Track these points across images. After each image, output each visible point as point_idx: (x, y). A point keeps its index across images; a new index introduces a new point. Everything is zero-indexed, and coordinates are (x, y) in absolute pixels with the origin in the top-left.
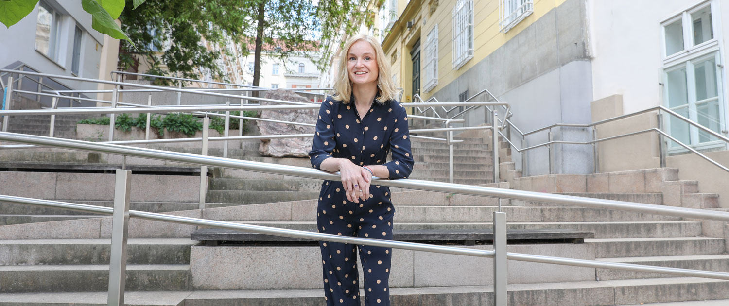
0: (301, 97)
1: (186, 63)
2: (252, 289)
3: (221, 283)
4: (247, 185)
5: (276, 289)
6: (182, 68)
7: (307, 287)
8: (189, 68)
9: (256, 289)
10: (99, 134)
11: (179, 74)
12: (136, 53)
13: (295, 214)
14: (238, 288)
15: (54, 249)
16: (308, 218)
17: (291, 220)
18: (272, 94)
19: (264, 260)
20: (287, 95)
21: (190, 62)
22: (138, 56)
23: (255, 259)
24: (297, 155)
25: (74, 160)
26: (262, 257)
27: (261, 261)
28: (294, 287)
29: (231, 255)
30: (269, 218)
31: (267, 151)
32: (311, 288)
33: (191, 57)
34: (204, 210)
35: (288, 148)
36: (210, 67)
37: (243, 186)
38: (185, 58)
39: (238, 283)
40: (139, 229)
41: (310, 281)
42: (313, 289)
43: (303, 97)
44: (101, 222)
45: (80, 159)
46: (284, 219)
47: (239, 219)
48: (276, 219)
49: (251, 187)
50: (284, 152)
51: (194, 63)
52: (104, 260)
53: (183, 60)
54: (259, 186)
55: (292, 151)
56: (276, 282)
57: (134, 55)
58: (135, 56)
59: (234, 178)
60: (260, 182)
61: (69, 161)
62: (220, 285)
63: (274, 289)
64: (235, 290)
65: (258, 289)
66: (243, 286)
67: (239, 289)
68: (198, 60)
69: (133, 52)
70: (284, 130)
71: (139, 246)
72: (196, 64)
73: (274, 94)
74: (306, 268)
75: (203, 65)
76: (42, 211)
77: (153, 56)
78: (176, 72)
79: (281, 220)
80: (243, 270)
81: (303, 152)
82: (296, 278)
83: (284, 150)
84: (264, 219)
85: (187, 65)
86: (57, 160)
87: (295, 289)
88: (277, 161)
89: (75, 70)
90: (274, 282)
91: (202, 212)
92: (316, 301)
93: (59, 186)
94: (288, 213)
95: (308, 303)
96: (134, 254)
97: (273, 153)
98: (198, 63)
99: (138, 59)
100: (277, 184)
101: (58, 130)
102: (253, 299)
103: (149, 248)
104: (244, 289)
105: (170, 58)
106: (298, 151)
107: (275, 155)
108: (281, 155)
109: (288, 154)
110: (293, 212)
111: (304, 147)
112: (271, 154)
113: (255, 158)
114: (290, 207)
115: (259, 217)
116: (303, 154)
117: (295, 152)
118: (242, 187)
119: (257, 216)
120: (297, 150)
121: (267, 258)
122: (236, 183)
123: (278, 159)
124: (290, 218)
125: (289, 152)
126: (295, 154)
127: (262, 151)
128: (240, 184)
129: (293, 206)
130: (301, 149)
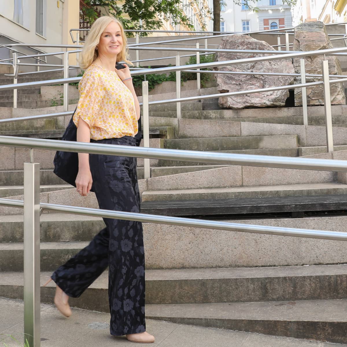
0: (258, 41)
1: (147, 10)
2: (197, 268)
3: (163, 262)
4: (202, 145)
5: (222, 267)
6: (143, 16)
7: (255, 265)
8: (151, 15)
9: (201, 268)
10: (61, 96)
11: (141, 22)
12: (98, 5)
13: (246, 179)
14: (182, 266)
15: (4, 227)
16: (261, 183)
17: (242, 186)
18: (227, 41)
19: (208, 236)
20: (243, 40)
21: (151, 9)
22: (99, 8)
23: (198, 235)
24: (259, 105)
25: (32, 127)
26: (205, 233)
27: (204, 237)
28: (242, 264)
29: (173, 231)
30: (218, 185)
31: (226, 102)
32: (260, 265)
33: (152, 3)
34: (149, 179)
35: (248, 98)
36: (172, 11)
37: (198, 145)
38: (146, 6)
39: (181, 261)
40: (86, 202)
41: (258, 258)
42: (262, 266)
43: (260, 41)
44: (48, 197)
45: (38, 125)
46: (235, 185)
47: (186, 187)
48: (225, 185)
49: (206, 146)
50: (244, 103)
51: (155, 9)
52: (50, 237)
53: (144, 8)
54: (214, 145)
55: (253, 101)
56: (222, 260)
57: (95, 7)
58: (97, 9)
59: (190, 137)
60: (216, 140)
61: (28, 129)
62: (163, 264)
63: (219, 267)
64: (178, 269)
65: (203, 268)
66: (186, 264)
67: (183, 268)
68: (159, 6)
69: (95, 4)
70: (243, 79)
71: (83, 223)
72: (158, 10)
73: (230, 41)
74: (253, 243)
75: (165, 11)
76: (3, 181)
77: (115, 6)
78: (138, 21)
79: (232, 187)
80: (186, 247)
81: (265, 101)
82: (243, 254)
83: (244, 100)
84: (213, 186)
85: (149, 12)
86: (17, 129)
87: (243, 266)
88: (237, 112)
89: (39, 30)
90: (219, 260)
91: (147, 181)
92: (263, 281)
93: (17, 156)
94: (238, 178)
95: (254, 285)
96: (78, 230)
97: (233, 104)
98: (159, 9)
99: (100, 11)
100: (233, 141)
101: (24, 93)
102: (194, 280)
103: (93, 224)
104: (188, 268)
105: (131, 7)
106: (259, 101)
107: (235, 106)
108: (240, 106)
109: (249, 105)
110: (244, 177)
111: (265, 95)
112: (231, 106)
113: (214, 111)
114: (240, 172)
115: (208, 184)
116: (265, 103)
117: (256, 102)
118: (196, 147)
119: (206, 182)
120: (258, 99)
121: (211, 233)
122: (190, 143)
123: (239, 111)
124: (241, 184)
125: (250, 102)
126: (256, 104)
127: (222, 103)
128: (194, 144)
129: (243, 170)
130: (262, 98)
